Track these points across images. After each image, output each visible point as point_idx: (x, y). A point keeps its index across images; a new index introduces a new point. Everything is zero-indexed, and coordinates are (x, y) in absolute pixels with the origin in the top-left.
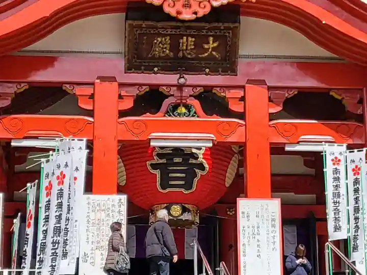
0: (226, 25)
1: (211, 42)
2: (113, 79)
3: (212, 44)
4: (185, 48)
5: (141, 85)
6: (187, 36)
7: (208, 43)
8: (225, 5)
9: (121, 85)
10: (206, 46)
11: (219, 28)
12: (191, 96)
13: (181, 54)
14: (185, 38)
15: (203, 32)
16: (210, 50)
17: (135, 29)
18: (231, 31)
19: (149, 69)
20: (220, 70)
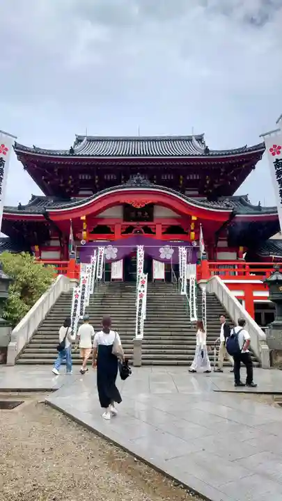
3: (146, 214)
5: (127, 225)
6: (139, 212)
9: (122, 225)
11: (148, 210)
12: (141, 228)
13: (138, 217)
15: (143, 211)
18: (151, 210)
19: (129, 221)
20: (148, 221)
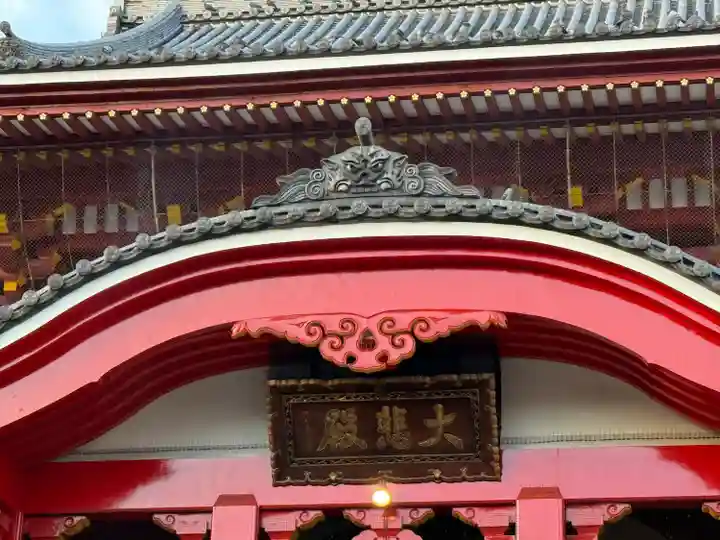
0: (467, 377)
1: (440, 415)
2: (248, 500)
3: (442, 419)
4: (388, 429)
5: (305, 509)
6: (391, 404)
7: (434, 416)
8: (448, 338)
9: (263, 511)
10: (430, 423)
11: (451, 385)
12: (405, 527)
13: (381, 443)
14: (386, 409)
15: (421, 395)
16: (440, 430)
17: (284, 397)
18: (477, 390)
19: (321, 478)
20: (464, 470)
